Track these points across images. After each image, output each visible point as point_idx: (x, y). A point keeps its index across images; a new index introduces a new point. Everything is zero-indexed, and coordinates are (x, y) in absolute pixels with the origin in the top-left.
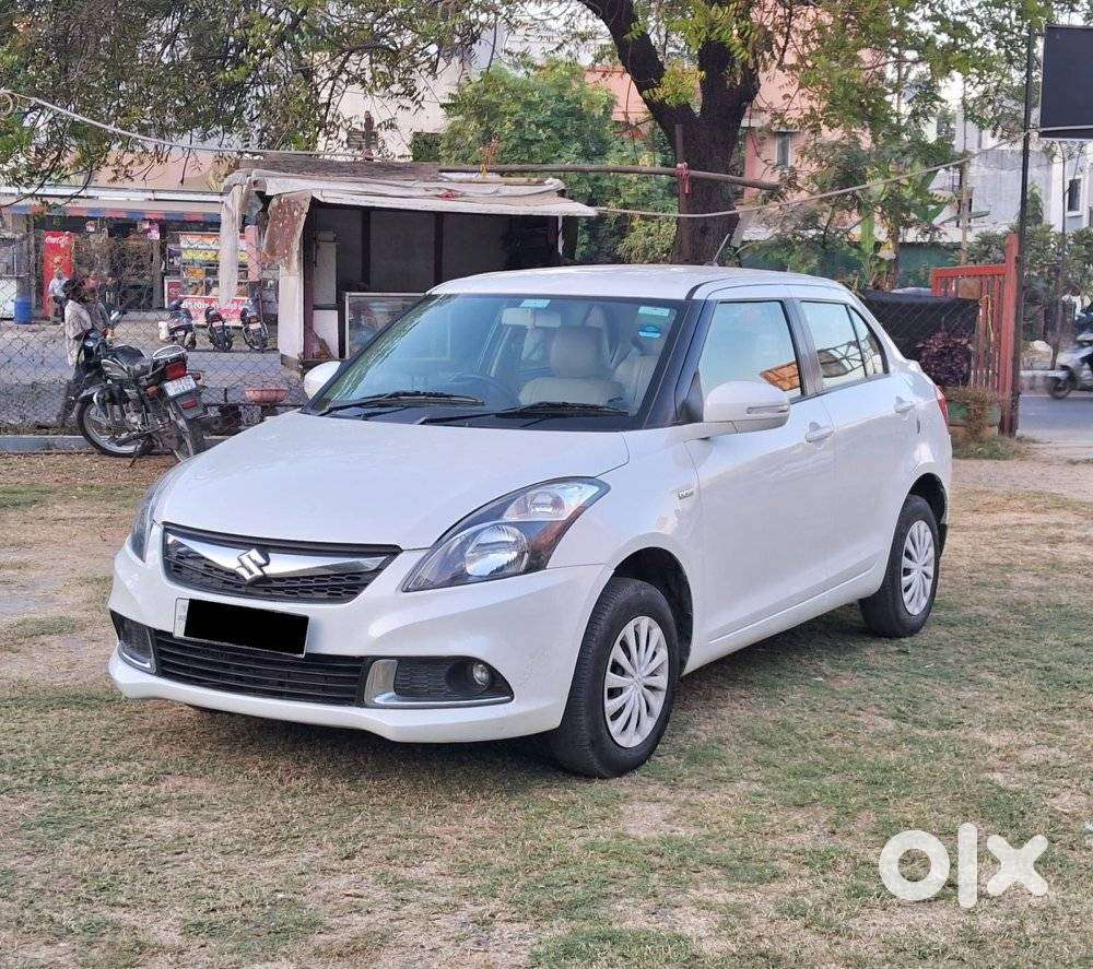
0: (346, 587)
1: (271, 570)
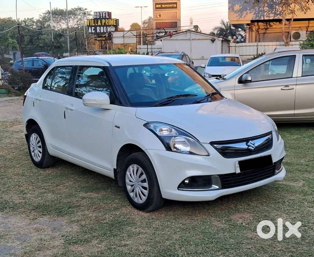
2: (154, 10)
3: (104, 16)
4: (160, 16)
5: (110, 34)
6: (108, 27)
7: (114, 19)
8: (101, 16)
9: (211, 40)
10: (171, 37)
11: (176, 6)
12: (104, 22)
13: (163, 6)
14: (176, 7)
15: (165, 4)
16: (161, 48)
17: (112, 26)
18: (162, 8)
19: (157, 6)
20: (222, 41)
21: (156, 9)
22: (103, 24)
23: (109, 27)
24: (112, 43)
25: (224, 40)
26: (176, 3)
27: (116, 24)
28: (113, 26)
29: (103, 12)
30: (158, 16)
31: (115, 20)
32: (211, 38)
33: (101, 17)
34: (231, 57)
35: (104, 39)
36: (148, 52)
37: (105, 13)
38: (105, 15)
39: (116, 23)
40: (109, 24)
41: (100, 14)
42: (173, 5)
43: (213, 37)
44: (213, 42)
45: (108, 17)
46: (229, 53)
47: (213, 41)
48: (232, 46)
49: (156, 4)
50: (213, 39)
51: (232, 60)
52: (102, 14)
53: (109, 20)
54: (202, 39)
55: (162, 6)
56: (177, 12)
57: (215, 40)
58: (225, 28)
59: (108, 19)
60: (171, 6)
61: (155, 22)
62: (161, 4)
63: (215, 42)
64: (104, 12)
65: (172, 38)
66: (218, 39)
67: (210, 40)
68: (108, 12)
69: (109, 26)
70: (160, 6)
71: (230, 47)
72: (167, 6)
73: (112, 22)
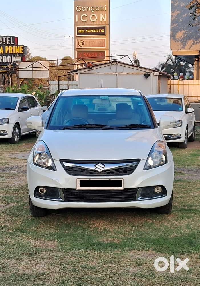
0: (128, 171)
1: (106, 168)
2: (76, 37)
3: (7, 42)
4: (83, 44)
5: (15, 66)
6: (12, 56)
7: (20, 46)
8: (4, 41)
9: (145, 75)
10: (90, 70)
11: (104, 31)
12: (8, 50)
13: (87, 31)
14: (104, 33)
15: (89, 28)
16: (78, 85)
17: (17, 55)
18: (85, 33)
19: (80, 31)
20: (159, 77)
21: (77, 35)
22: (6, 53)
23: (14, 57)
24: (18, 77)
25: (161, 75)
26: (104, 28)
27: (22, 53)
28: (19, 54)
29: (6, 37)
30: (81, 45)
31: (22, 47)
32: (144, 73)
33: (4, 43)
34: (173, 98)
35: (6, 71)
36: (60, 89)
37: (9, 38)
38: (9, 40)
39: (22, 51)
40: (14, 53)
41: (3, 39)
42: (100, 30)
43: (147, 71)
44: (147, 78)
45: (13, 43)
46: (170, 93)
47: (147, 76)
48: (174, 84)
49: (79, 29)
50: (147, 74)
51: (174, 102)
52: (6, 39)
53: (14, 47)
54: (132, 74)
55: (85, 31)
56: (104, 40)
57: (149, 75)
58: (172, 64)
59: (12, 45)
60: (98, 31)
61: (77, 51)
62: (85, 29)
63: (149, 77)
64: (8, 36)
65: (92, 71)
66: (153, 74)
67: (143, 75)
68: (13, 37)
69: (14, 55)
70: (83, 31)
71: (171, 85)
72: (91, 31)
73: (18, 50)
